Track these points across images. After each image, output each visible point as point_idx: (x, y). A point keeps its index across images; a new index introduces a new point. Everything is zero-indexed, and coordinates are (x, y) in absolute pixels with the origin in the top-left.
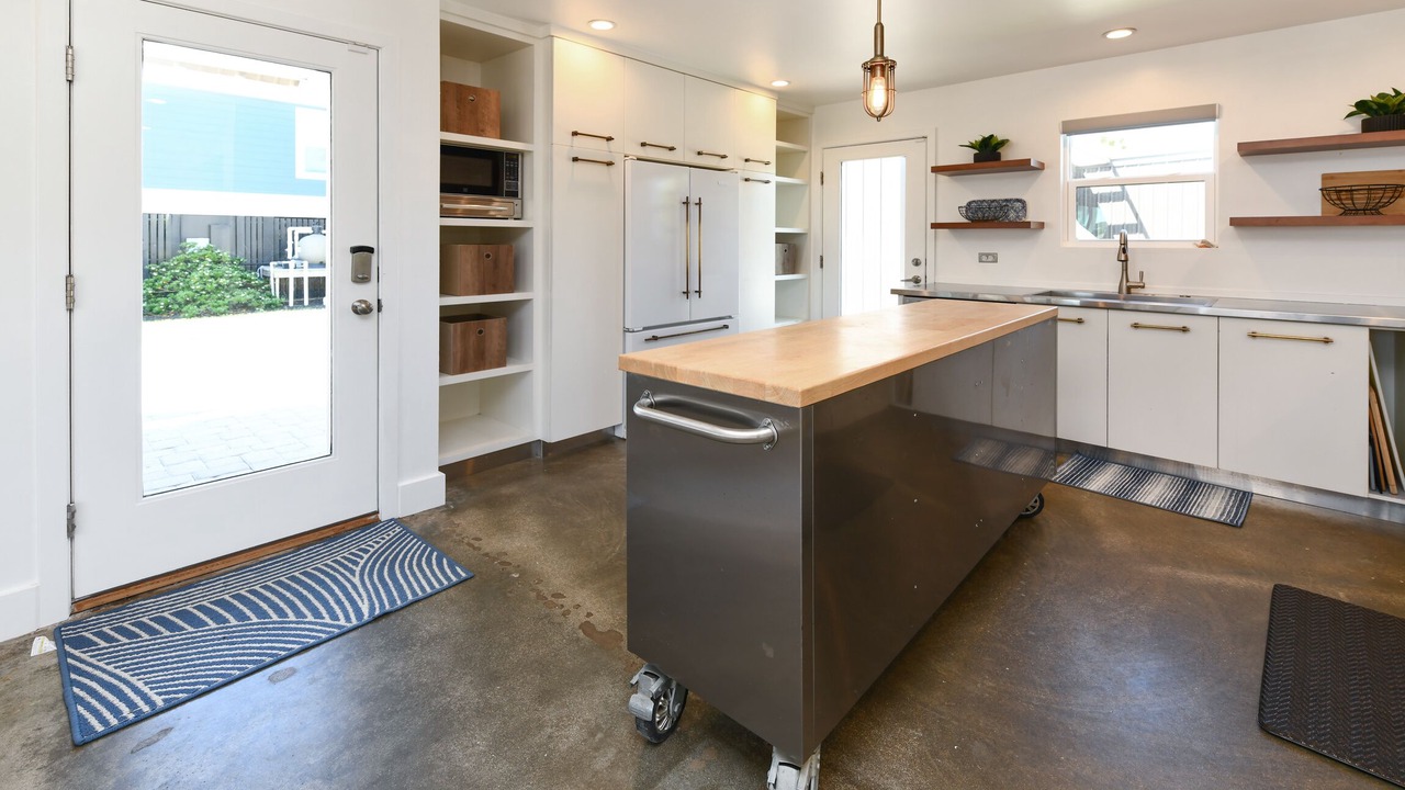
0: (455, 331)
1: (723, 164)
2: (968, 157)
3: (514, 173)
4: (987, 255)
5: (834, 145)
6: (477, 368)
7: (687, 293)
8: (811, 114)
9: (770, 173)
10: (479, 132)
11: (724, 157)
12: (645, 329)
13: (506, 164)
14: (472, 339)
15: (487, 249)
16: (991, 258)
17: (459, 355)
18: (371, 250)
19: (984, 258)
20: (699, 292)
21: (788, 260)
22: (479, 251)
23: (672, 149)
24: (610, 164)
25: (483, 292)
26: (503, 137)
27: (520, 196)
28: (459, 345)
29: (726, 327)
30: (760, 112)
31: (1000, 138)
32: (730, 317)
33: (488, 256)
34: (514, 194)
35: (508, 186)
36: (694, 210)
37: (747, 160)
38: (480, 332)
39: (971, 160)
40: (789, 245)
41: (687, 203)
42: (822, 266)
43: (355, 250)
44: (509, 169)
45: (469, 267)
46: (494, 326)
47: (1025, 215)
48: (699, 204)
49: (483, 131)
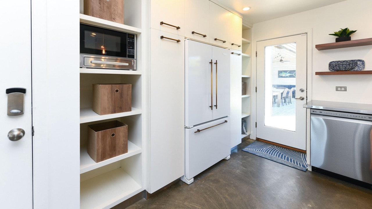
0: (98, 136)
1: (224, 45)
2: (332, 40)
3: (132, 45)
4: (341, 87)
5: (261, 40)
6: (111, 156)
7: (211, 107)
8: (252, 27)
9: (239, 50)
10: (112, 19)
11: (224, 42)
12: (194, 126)
13: (128, 40)
14: (108, 139)
15: (117, 87)
16: (343, 89)
17: (100, 150)
18: (23, 91)
19: (339, 89)
20: (216, 106)
21: (244, 89)
22: (112, 88)
23: (205, 36)
24: (178, 41)
25: (114, 112)
26: (125, 23)
27: (135, 58)
28: (100, 144)
29: (226, 121)
30: (237, 22)
31: (350, 30)
32: (227, 117)
33: (117, 91)
34: (133, 57)
35: (129, 52)
36: (214, 66)
37: (232, 44)
38: (113, 135)
39: (334, 41)
40: (244, 82)
41: (211, 63)
42: (256, 91)
43: (9, 91)
44: (129, 42)
45: (106, 98)
46: (122, 131)
47: (364, 68)
48: (216, 63)
49: (114, 19)
